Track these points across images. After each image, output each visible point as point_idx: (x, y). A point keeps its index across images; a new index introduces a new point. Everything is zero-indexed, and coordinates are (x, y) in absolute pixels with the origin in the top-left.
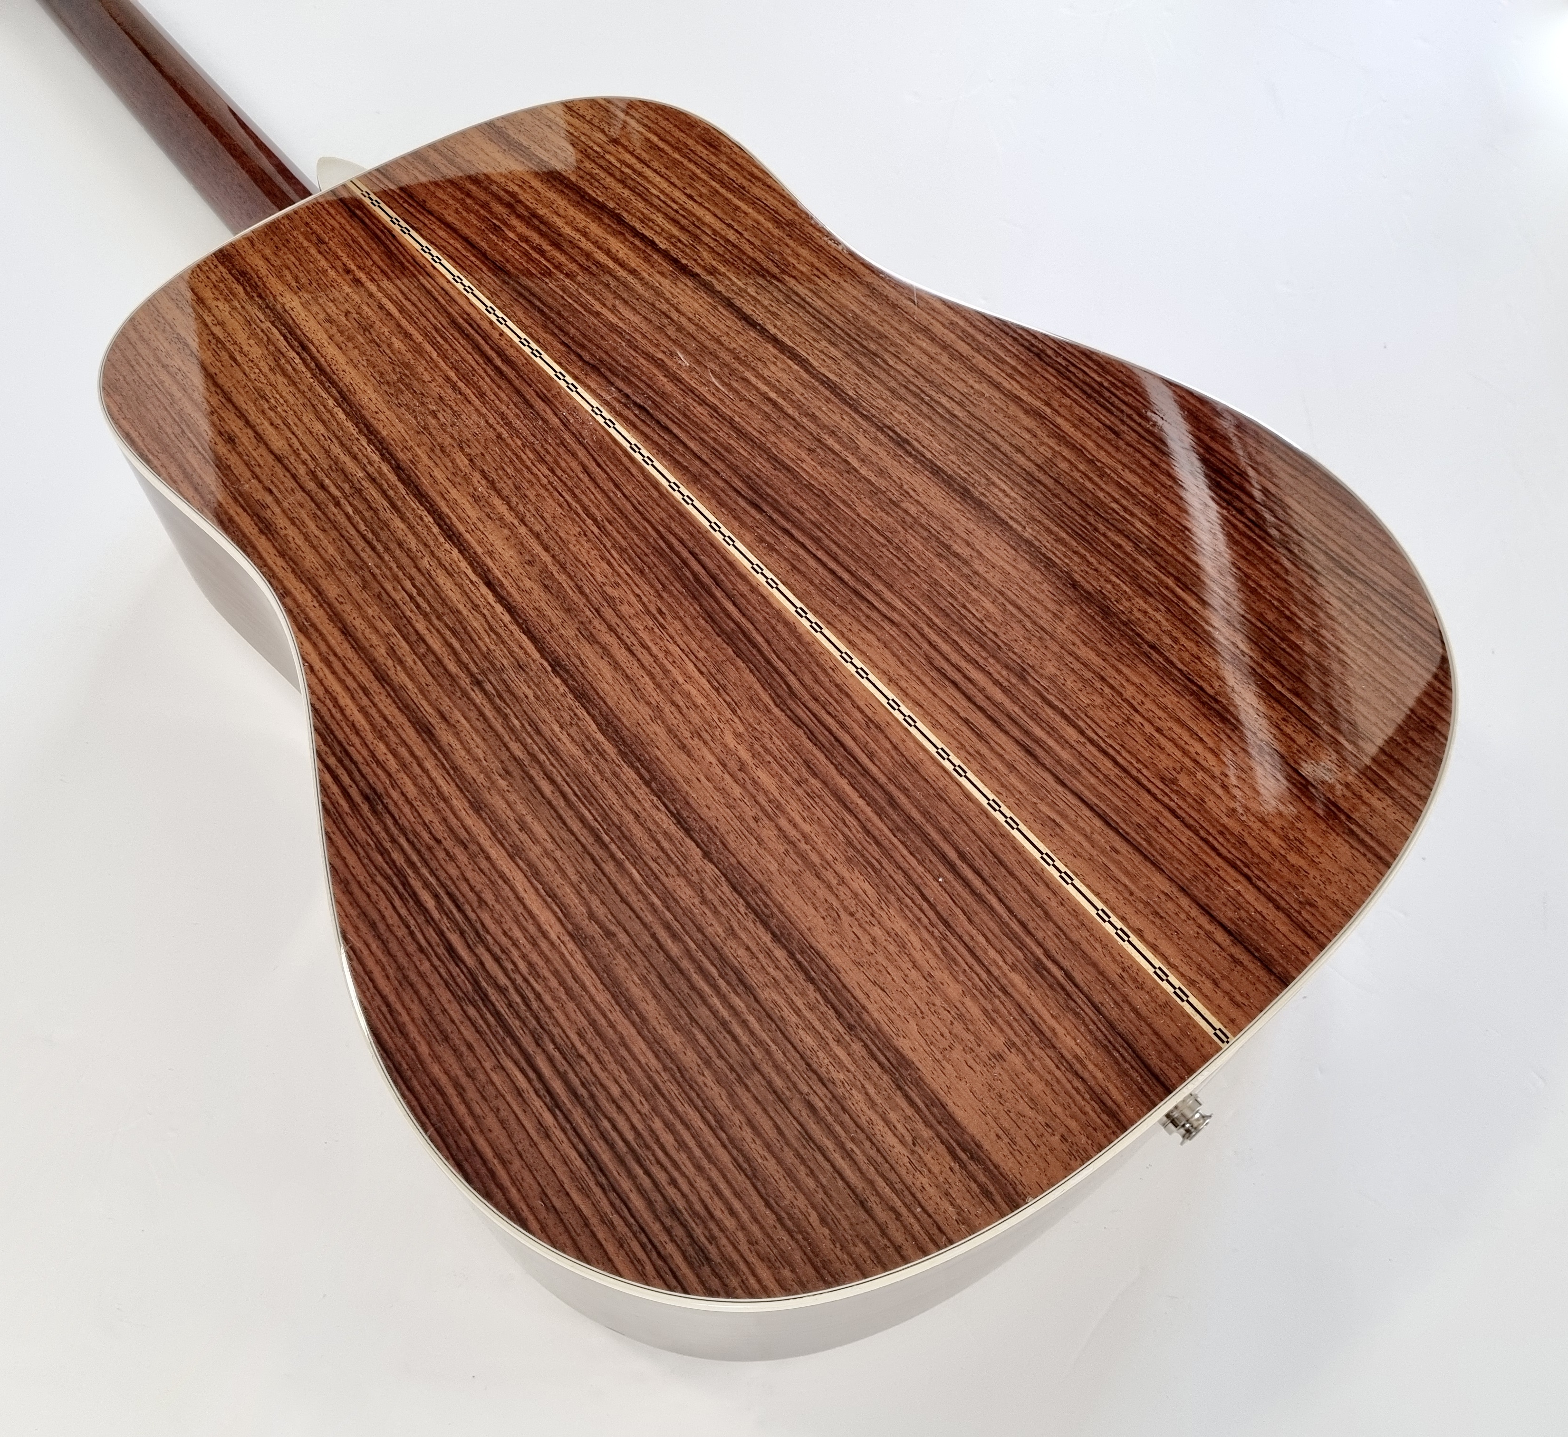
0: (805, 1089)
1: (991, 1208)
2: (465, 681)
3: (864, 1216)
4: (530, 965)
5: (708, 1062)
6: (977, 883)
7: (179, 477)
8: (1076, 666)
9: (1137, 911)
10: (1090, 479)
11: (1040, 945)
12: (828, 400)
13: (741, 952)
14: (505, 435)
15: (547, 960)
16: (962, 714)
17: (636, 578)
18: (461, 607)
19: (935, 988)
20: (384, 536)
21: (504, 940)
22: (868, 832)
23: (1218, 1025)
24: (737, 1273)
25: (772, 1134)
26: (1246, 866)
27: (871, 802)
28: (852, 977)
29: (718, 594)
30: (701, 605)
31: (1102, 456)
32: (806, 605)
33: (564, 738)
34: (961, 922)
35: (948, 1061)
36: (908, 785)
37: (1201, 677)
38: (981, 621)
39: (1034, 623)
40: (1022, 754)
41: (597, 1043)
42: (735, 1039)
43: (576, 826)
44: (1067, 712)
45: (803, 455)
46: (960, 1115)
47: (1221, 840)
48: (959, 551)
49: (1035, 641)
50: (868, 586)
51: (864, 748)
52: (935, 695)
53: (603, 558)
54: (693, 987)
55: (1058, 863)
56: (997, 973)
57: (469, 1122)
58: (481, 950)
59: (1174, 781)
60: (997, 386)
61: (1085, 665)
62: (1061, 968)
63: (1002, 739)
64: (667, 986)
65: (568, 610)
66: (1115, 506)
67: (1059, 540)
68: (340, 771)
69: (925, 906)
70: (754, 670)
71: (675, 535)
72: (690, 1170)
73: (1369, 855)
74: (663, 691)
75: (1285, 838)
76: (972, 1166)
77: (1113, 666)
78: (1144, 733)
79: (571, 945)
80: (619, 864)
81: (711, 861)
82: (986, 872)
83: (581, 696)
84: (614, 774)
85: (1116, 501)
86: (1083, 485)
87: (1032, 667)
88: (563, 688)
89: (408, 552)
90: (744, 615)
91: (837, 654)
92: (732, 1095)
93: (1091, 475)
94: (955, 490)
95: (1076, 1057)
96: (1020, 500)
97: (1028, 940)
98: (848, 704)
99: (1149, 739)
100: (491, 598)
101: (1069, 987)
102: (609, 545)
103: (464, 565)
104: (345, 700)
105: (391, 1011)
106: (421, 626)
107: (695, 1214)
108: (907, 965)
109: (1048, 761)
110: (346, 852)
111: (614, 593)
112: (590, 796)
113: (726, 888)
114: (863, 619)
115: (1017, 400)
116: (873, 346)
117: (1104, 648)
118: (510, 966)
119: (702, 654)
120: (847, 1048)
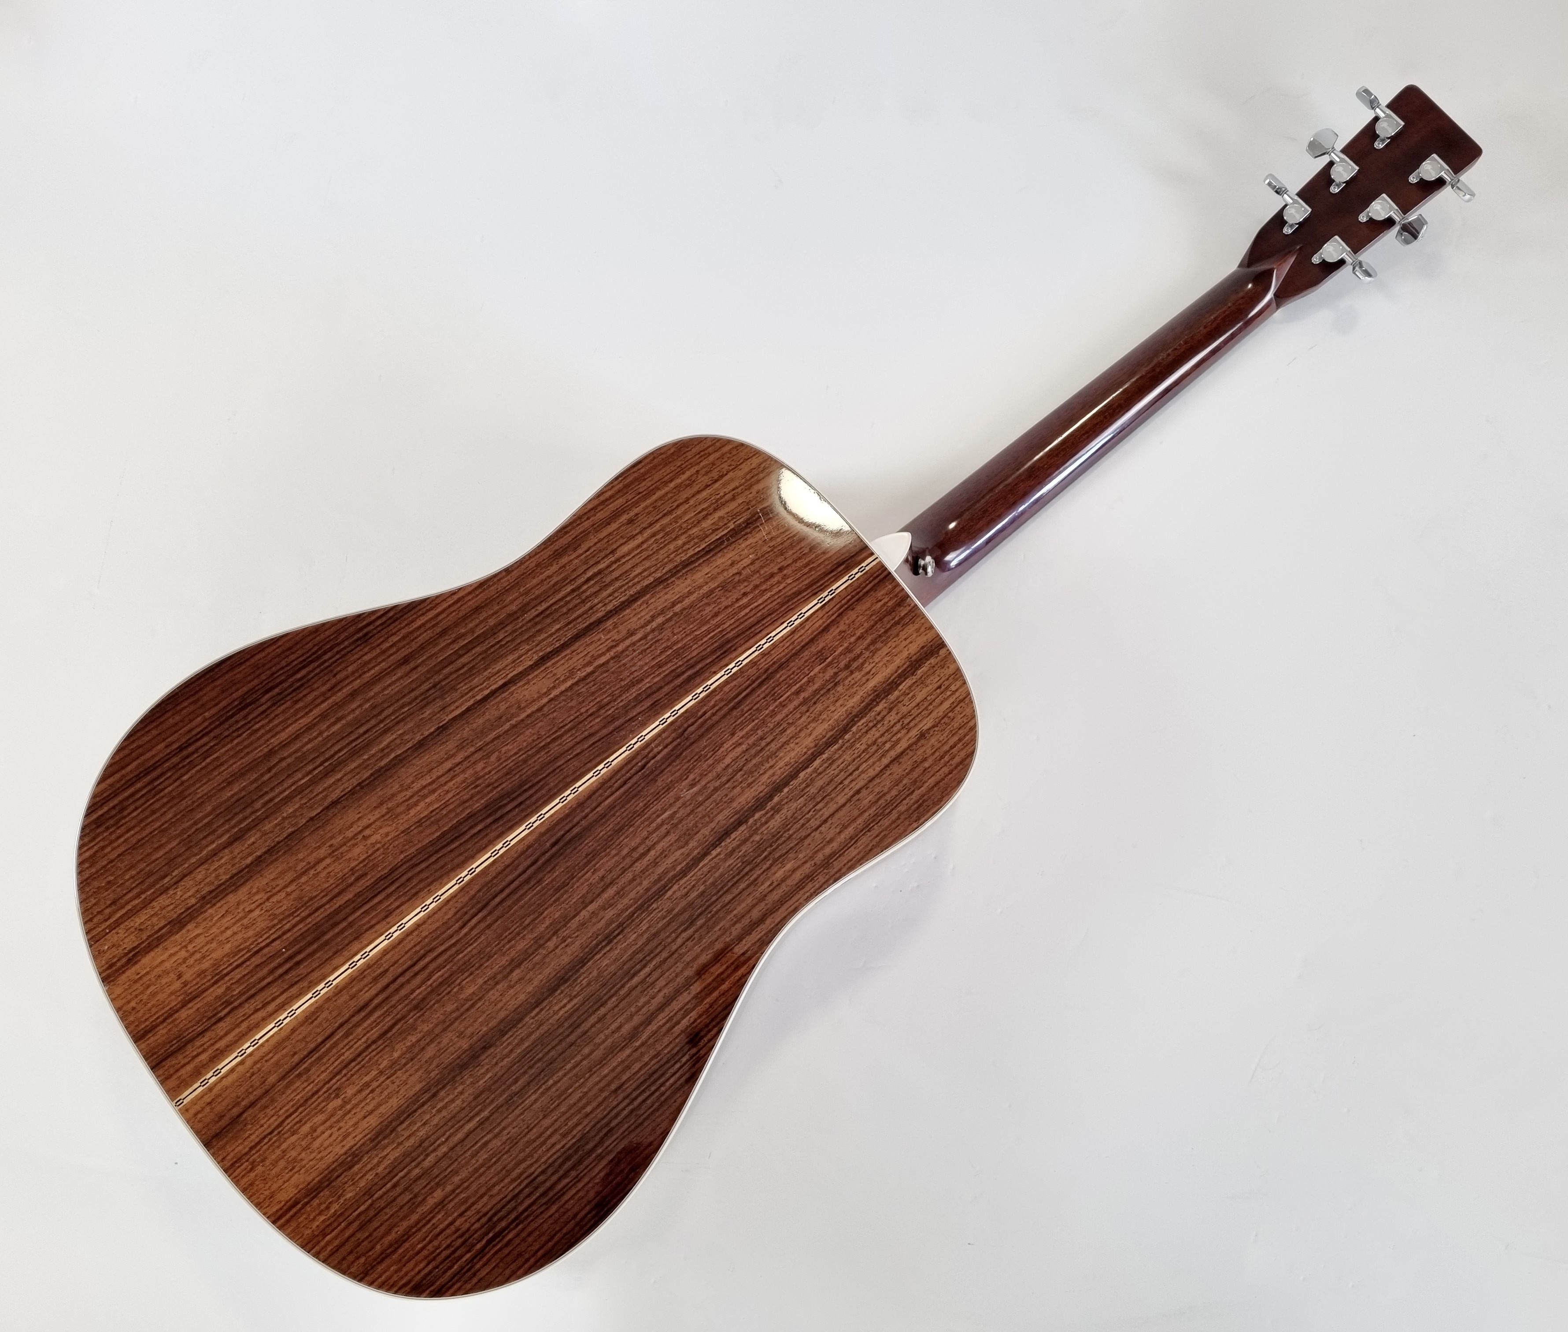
0: (174, 874)
1: (104, 968)
2: (437, 678)
3: (109, 902)
4: (258, 730)
5: (195, 823)
6: (280, 971)
7: (602, 498)
8: (423, 1043)
9: (255, 1063)
10: (574, 1067)
11: (240, 1005)
12: (647, 890)
13: (253, 840)
14: (623, 683)
15: (259, 739)
16: (392, 968)
17: (505, 771)
18: (489, 670)
19: (221, 944)
20: (548, 621)
21: (272, 715)
22: (317, 909)
23: (185, 1101)
24: (90, 841)
25: (154, 858)
26: (279, 1133)
27: (337, 911)
28: (232, 899)
29: (489, 821)
30: (481, 810)
31: (595, 1078)
32: (477, 874)
33: (394, 736)
34: (257, 960)
35: (180, 949)
36: (346, 934)
37: (410, 1124)
38: (459, 984)
39: (456, 1019)
40: (362, 1003)
41: (211, 767)
42: (205, 837)
43: (336, 748)
44: (390, 1034)
45: (601, 873)
46: (152, 954)
47: (297, 1119)
48: (514, 974)
49: (442, 1017)
50: (490, 913)
51: (372, 908)
52: (406, 953)
53: (520, 750)
54: (236, 814)
55: (288, 1019)
56: (227, 978)
57: (179, 708)
58: (269, 704)
59: (337, 1096)
60: (661, 1008)
61: (423, 1049)
62: (225, 1016)
63: (373, 992)
64: (238, 800)
65: (482, 732)
66: (551, 1082)
67: (522, 1040)
68: (384, 619)
69: (268, 941)
70: (432, 843)
71: (536, 792)
72: (141, 816)
73: (281, 1212)
74: (420, 791)
75: (295, 1160)
76: (124, 960)
77: (421, 1067)
78: (371, 1081)
79: (266, 750)
80: (310, 772)
81: (308, 822)
82: (287, 977)
83: (421, 744)
84: (368, 765)
85: (556, 1083)
86: (569, 1062)
87: (423, 1015)
88: (427, 733)
89: (534, 636)
90: (472, 837)
91: (440, 893)
92: (176, 837)
93: (577, 1069)
94: (566, 973)
95: (175, 1020)
96: (556, 1017)
97: (244, 998)
98: (403, 899)
99: (367, 1085)
100: (494, 687)
101: (214, 1020)
102: (530, 753)
103: (521, 669)
104: (430, 615)
105: (241, 664)
106: (478, 649)
107: (120, 820)
108: (235, 929)
109: (356, 1019)
110: (333, 629)
111: (493, 758)
112: (354, 753)
113: (290, 830)
114: (465, 910)
115: (648, 1021)
116: (700, 922)
117: (435, 1064)
118: (257, 720)
119: (444, 812)
120: (193, 896)
